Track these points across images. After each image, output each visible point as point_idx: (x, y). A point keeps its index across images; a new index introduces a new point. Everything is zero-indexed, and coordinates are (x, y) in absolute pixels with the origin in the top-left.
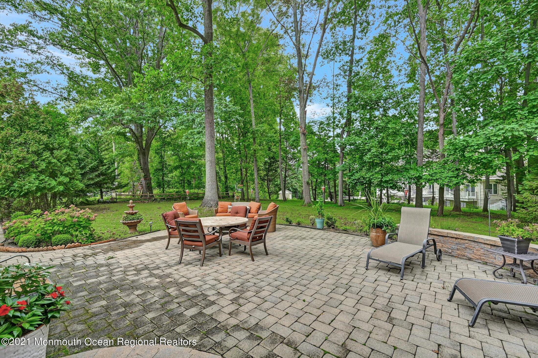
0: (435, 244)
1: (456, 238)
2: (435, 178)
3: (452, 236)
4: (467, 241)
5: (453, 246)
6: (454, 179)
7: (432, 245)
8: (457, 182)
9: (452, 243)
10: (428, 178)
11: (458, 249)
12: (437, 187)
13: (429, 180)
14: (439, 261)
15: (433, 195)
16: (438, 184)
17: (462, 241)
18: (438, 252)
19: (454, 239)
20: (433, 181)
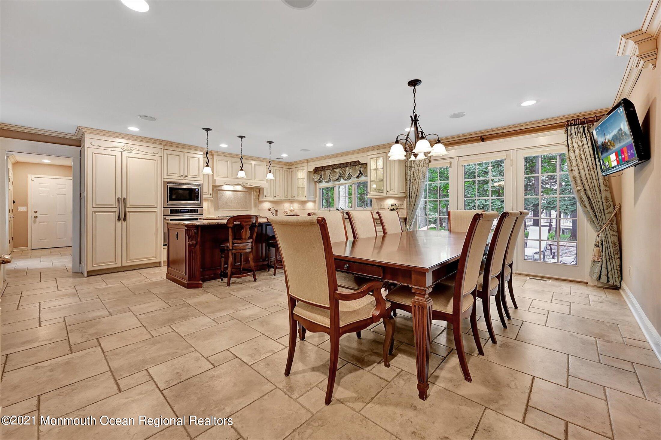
0: (551, 249)
1: (565, 246)
2: (552, 206)
3: (562, 245)
4: (571, 248)
5: (563, 251)
6: (570, 207)
7: (549, 249)
8: (573, 209)
9: (562, 249)
10: (546, 206)
11: (566, 253)
12: (554, 214)
13: (547, 207)
14: (553, 259)
15: (550, 223)
16: (555, 211)
17: (569, 248)
18: (553, 253)
19: (564, 247)
20: (550, 208)
